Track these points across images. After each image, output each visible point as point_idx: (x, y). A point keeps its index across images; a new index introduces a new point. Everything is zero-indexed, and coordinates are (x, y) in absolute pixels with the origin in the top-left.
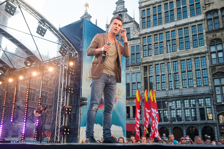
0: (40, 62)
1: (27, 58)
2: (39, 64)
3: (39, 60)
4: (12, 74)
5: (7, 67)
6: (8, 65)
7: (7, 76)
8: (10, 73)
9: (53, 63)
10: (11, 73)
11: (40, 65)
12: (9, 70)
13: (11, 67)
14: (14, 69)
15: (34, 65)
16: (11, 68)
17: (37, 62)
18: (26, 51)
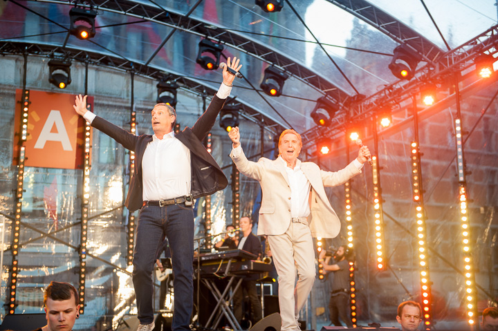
0: (442, 54)
1: (395, 50)
2: (437, 66)
3: (436, 49)
4: (355, 114)
5: (337, 94)
6: (338, 89)
7: (340, 124)
8: (348, 113)
9: (487, 49)
10: (352, 112)
11: (441, 68)
12: (346, 104)
13: (351, 93)
14: (360, 98)
15: (422, 69)
16: (350, 98)
17: (431, 57)
18: (387, 28)
